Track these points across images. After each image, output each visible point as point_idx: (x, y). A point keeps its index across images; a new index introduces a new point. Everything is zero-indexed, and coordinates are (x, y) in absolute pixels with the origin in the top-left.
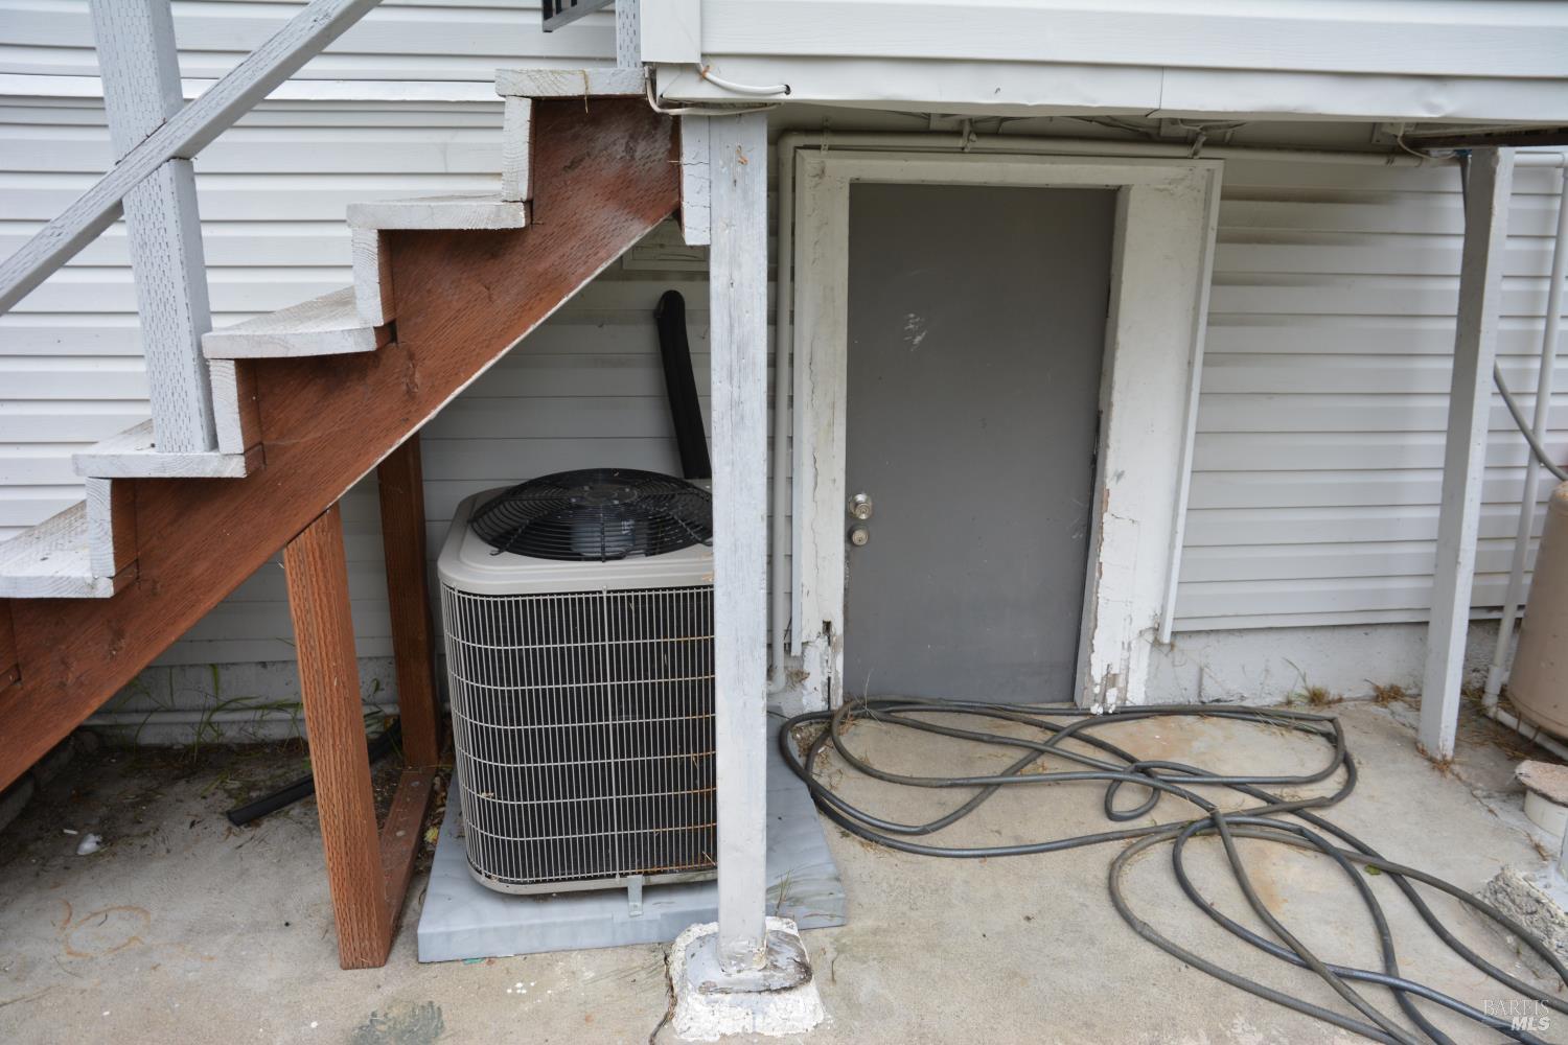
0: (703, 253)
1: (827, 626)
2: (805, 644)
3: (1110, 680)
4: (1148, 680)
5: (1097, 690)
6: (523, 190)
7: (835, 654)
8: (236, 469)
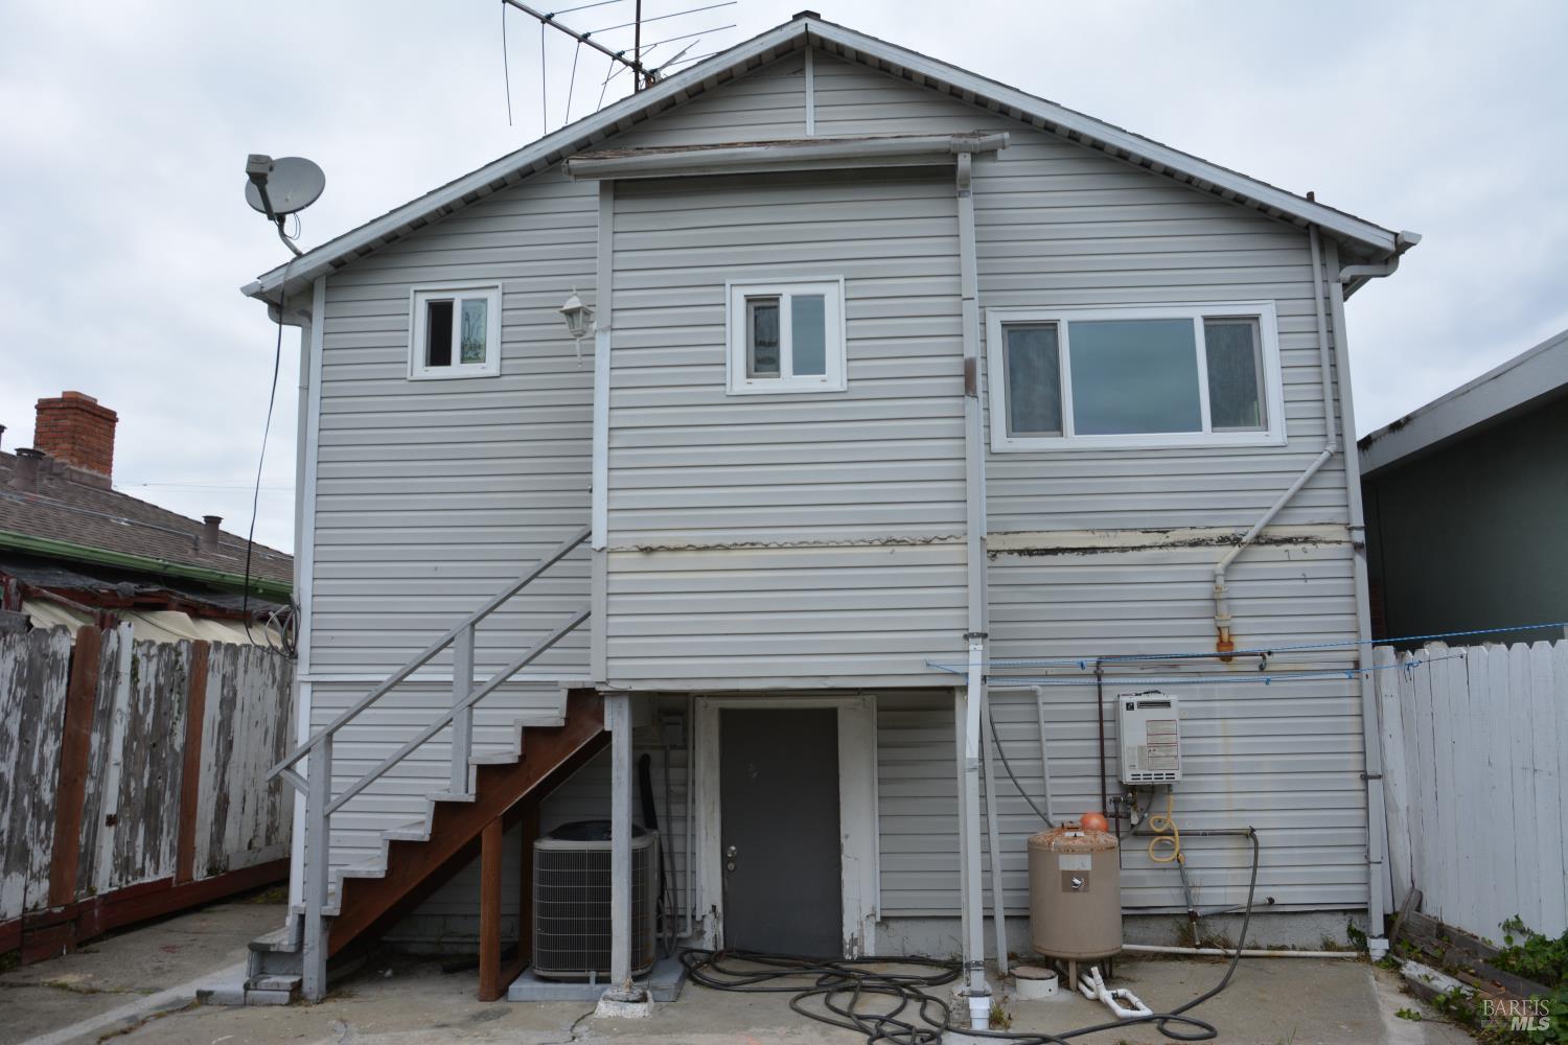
0: (610, 733)
1: (714, 907)
2: (704, 917)
3: (854, 942)
4: (876, 944)
5: (848, 947)
6: (564, 715)
7: (718, 923)
8: (472, 799)
